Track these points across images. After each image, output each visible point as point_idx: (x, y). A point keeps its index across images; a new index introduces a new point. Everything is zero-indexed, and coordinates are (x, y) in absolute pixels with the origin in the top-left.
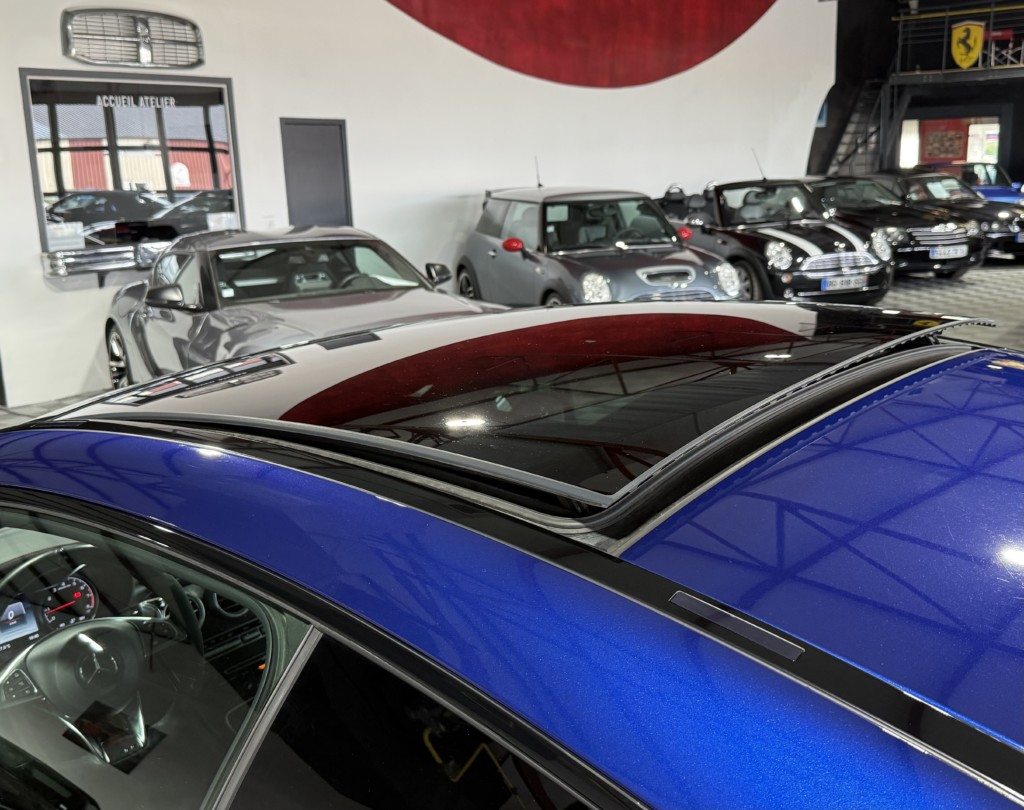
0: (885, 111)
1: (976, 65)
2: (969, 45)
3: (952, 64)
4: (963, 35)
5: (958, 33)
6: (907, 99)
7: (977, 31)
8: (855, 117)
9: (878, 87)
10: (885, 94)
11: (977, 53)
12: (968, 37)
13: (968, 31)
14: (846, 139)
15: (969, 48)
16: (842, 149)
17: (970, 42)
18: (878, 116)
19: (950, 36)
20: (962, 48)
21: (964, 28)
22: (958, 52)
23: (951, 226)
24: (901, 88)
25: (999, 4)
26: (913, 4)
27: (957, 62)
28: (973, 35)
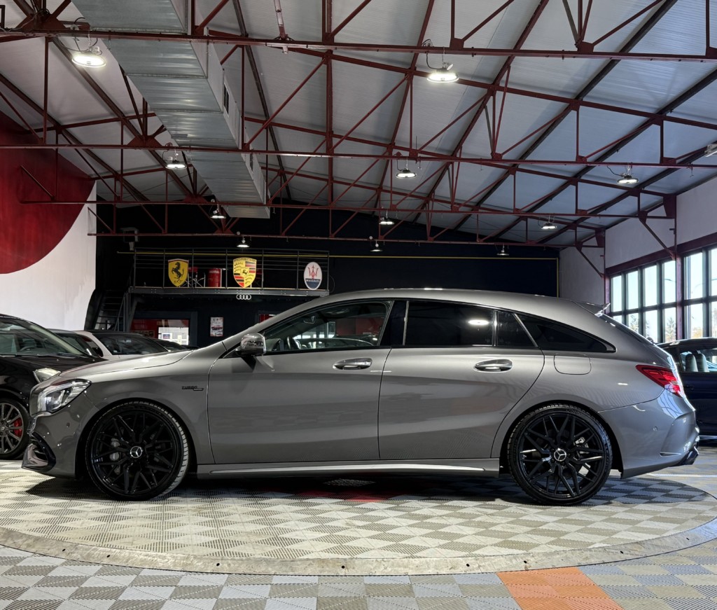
0: (126, 310)
2: (179, 273)
4: (175, 267)
5: (172, 265)
7: (184, 266)
10: (126, 299)
11: (184, 278)
12: (179, 267)
13: (178, 265)
15: (179, 275)
17: (180, 271)
19: (167, 266)
20: (175, 274)
21: (176, 262)
22: (173, 277)
25: (197, 251)
26: (131, 244)
27: (173, 282)
28: (182, 267)
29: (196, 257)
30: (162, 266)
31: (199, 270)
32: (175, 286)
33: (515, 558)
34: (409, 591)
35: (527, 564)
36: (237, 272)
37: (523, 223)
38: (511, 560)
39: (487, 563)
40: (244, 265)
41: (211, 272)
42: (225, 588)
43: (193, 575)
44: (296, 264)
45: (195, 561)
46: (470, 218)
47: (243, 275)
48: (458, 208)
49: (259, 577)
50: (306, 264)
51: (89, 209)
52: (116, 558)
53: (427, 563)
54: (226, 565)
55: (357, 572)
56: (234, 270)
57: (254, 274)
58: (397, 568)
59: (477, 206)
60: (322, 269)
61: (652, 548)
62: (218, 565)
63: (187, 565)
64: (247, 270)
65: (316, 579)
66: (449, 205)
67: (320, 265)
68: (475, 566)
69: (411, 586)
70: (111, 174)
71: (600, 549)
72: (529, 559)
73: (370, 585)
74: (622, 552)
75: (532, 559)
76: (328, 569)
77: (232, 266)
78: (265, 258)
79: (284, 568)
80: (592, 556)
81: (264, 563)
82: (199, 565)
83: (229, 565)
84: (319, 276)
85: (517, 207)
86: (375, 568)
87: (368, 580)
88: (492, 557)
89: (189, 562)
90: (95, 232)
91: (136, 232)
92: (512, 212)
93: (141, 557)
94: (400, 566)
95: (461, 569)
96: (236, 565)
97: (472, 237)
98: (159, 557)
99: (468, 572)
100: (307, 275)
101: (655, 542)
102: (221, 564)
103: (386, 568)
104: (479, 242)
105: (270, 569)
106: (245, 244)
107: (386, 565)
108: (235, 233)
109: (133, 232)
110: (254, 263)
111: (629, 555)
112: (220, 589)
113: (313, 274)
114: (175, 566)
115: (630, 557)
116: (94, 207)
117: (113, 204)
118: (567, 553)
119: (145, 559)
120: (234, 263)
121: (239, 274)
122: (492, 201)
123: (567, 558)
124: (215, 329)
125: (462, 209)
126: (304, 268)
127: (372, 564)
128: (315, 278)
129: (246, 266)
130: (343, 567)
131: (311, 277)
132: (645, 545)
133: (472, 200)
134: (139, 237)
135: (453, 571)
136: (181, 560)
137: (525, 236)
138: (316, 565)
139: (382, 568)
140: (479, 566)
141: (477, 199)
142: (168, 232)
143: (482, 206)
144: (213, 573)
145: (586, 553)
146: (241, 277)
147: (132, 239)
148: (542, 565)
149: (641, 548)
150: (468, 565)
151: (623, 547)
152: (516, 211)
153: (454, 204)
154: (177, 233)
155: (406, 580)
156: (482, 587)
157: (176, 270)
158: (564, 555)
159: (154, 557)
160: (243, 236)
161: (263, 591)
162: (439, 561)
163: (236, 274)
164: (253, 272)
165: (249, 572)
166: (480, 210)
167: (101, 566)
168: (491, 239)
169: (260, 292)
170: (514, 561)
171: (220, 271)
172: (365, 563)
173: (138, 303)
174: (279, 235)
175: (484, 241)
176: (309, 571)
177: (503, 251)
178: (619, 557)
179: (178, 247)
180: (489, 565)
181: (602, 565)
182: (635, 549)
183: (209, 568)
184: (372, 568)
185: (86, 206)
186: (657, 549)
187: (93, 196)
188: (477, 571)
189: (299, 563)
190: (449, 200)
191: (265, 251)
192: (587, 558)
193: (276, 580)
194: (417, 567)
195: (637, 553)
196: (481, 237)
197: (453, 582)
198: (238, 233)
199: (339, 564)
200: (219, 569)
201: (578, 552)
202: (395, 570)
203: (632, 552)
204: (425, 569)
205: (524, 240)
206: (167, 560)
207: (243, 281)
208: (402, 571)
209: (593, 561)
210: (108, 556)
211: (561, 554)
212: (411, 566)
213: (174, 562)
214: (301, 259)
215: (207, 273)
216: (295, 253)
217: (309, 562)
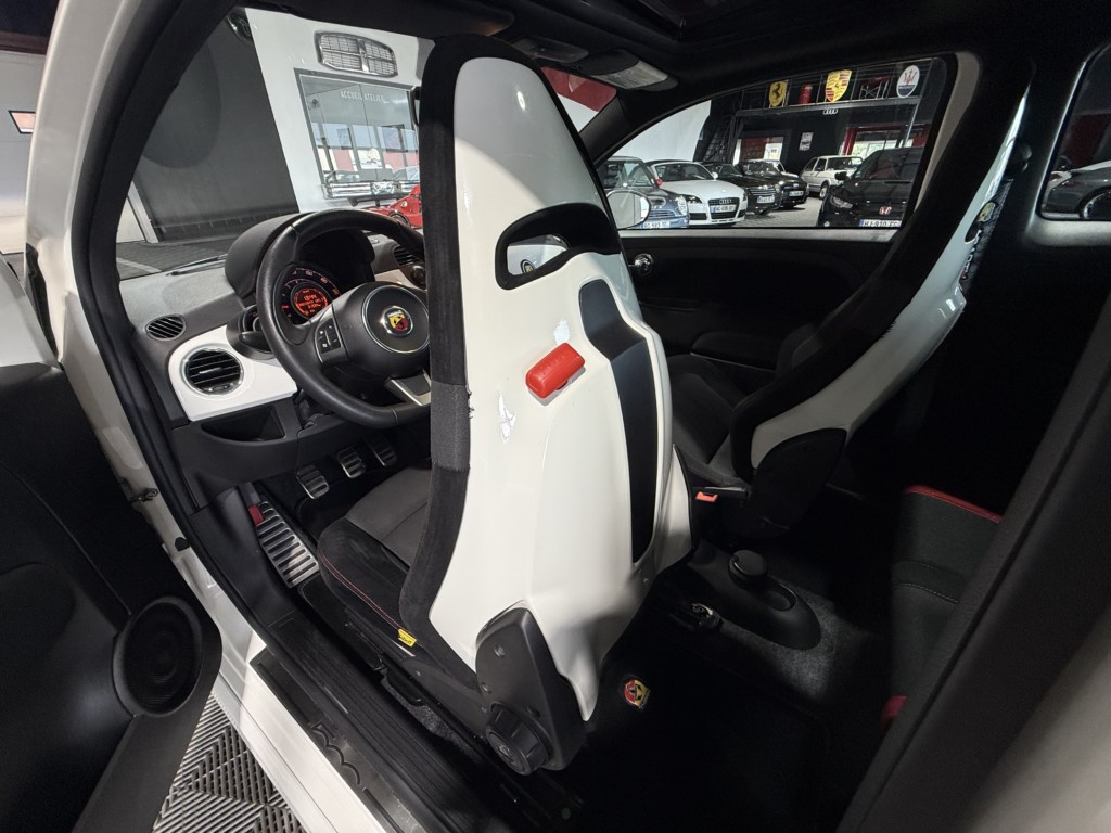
0: (732, 132)
1: (781, 104)
2: (779, 93)
3: (768, 103)
4: (776, 88)
5: (774, 86)
6: (741, 127)
7: (784, 86)
8: (716, 136)
9: (730, 119)
10: (732, 123)
11: (780, 99)
12: (779, 88)
13: (779, 85)
14: (711, 147)
15: (778, 96)
16: (708, 153)
17: (779, 92)
18: (728, 135)
19: (769, 88)
20: (775, 95)
21: (777, 83)
22: (772, 97)
23: (766, 187)
24: (740, 118)
27: (771, 103)
28: (782, 87)
30: (766, 88)
32: (772, 107)
36: (829, 86)
40: (838, 78)
47: (834, 89)
50: (905, 69)
56: (827, 85)
57: (846, 87)
64: (840, 83)
67: (920, 69)
77: (826, 81)
84: (915, 82)
100: (901, 82)
110: (848, 75)
113: (909, 80)
120: (829, 78)
121: (830, 89)
124: (804, 143)
128: (910, 84)
129: (840, 79)
131: (905, 84)
146: (832, 92)
157: (776, 92)
163: (828, 89)
164: (845, 85)
169: (847, 105)
173: (745, 126)
207: (833, 95)
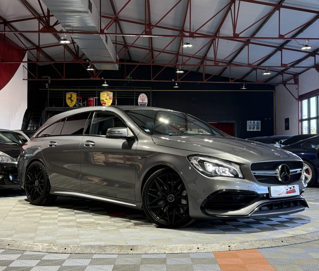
0: (44, 120)
4: (70, 96)
5: (68, 95)
7: (74, 96)
9: (41, 111)
10: (44, 114)
11: (74, 103)
12: (71, 97)
13: (71, 95)
15: (72, 101)
17: (72, 99)
20: (70, 101)
21: (70, 94)
22: (68, 102)
25: (81, 88)
26: (47, 85)
27: (68, 105)
28: (73, 97)
29: (80, 91)
30: (63, 96)
31: (83, 98)
32: (69, 107)
33: (224, 244)
34: (163, 261)
35: (230, 248)
36: (102, 99)
37: (255, 71)
38: (221, 246)
39: (208, 247)
40: (106, 95)
41: (89, 99)
42: (67, 260)
43: (51, 255)
44: (134, 94)
45: (54, 247)
46: (226, 69)
47: (105, 101)
48: (218, 64)
49: (86, 255)
50: (139, 95)
51: (23, 66)
52: (12, 246)
53: (176, 247)
54: (69, 249)
55: (138, 252)
56: (101, 98)
57: (112, 100)
58: (160, 250)
59: (230, 63)
60: (148, 97)
61: (299, 239)
62: (65, 249)
63: (49, 249)
64: (108, 98)
65: (116, 256)
66: (214, 62)
67: (147, 95)
68: (202, 249)
69: (165, 259)
70: (35, 47)
71: (270, 240)
72: (231, 245)
73: (145, 258)
74: (282, 241)
75: (233, 245)
76: (123, 250)
77: (100, 96)
78: (117, 92)
79: (100, 250)
80: (266, 243)
81: (90, 248)
82: (55, 249)
83: (71, 249)
84: (146, 101)
85: (249, 63)
86: (148, 250)
87: (143, 256)
88: (212, 244)
89: (50, 248)
90: (27, 79)
91: (49, 78)
92: (247, 65)
93: (26, 245)
94: (161, 249)
95: (194, 250)
96: (75, 249)
97: (227, 79)
98: (35, 245)
99: (198, 252)
100: (140, 101)
101: (301, 236)
102: (67, 249)
103: (154, 250)
104: (231, 82)
105: (93, 251)
106: (106, 84)
107: (154, 249)
108: (101, 78)
109: (48, 78)
110: (111, 94)
111: (286, 243)
112: (64, 261)
113: (143, 100)
114: (43, 249)
115: (286, 244)
116: (26, 65)
117: (36, 63)
118: (252, 242)
119: (28, 246)
120: (101, 94)
121: (103, 100)
122: (237, 60)
123: (252, 244)
125: (220, 64)
126: (138, 97)
127: (147, 248)
128: (144, 102)
129: (107, 96)
130: (131, 250)
131: (142, 102)
132: (296, 238)
133: (225, 60)
134: (51, 81)
135: (190, 252)
136: (46, 246)
137: (256, 79)
138: (117, 249)
139: (152, 250)
140: (204, 249)
141: (229, 59)
142: (65, 78)
143: (232, 63)
144: (62, 253)
145: (262, 242)
146: (104, 102)
147: (47, 82)
148: (238, 248)
149: (293, 240)
150: (198, 248)
151: (283, 239)
152: (249, 65)
153: (216, 62)
154: (70, 78)
155: (164, 256)
156: (203, 259)
158: (251, 243)
159: (32, 245)
160: (105, 80)
161: (86, 262)
162: (182, 246)
163: (102, 100)
164: (111, 99)
165: (81, 252)
166: (231, 65)
167: (4, 250)
168: (237, 80)
170: (223, 246)
171: (94, 99)
172: (143, 248)
174: (124, 79)
175: (234, 81)
176: (113, 252)
177: (244, 87)
178: (280, 244)
179: (71, 86)
180: (209, 248)
181: (271, 248)
182: (290, 240)
183: (60, 251)
184: (147, 250)
185: (22, 64)
186: (302, 240)
187: (25, 59)
188: (202, 251)
189: (108, 247)
190: (214, 60)
191: (117, 88)
192: (263, 244)
193: (95, 256)
194: (171, 249)
195: (291, 242)
196: (232, 79)
197: (189, 257)
198: (103, 78)
199: (129, 248)
200: (66, 251)
201: (258, 241)
202: (159, 251)
203: (288, 241)
204: (175, 250)
205: (255, 81)
206: (39, 247)
207: (105, 104)
208: (163, 251)
209: (266, 246)
210: (9, 245)
211: (249, 242)
212: (167, 249)
213: (43, 248)
214: (136, 92)
215: (87, 99)
216: (133, 89)
217: (113, 247)
